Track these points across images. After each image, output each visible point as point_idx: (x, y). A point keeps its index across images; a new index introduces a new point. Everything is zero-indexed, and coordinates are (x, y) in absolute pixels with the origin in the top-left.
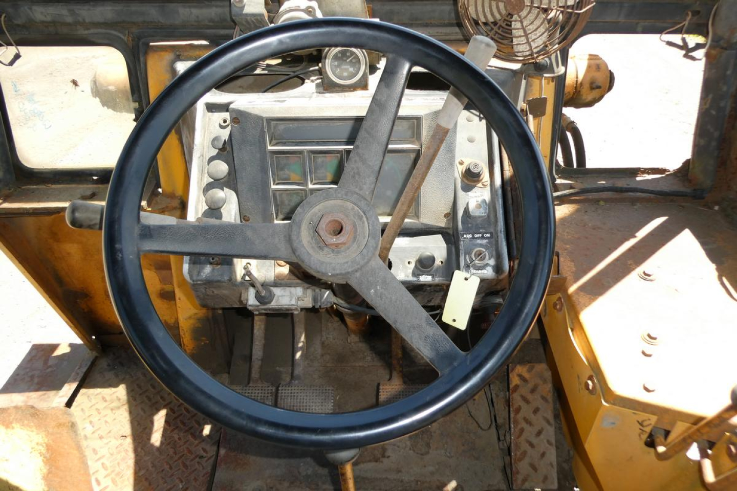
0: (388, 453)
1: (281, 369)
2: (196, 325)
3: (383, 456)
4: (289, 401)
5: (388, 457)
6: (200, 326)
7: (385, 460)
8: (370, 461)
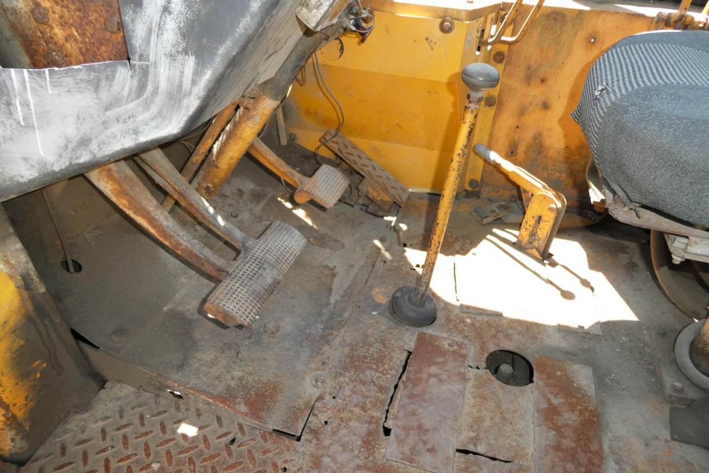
0: (331, 265)
1: (170, 306)
2: (15, 347)
3: (333, 270)
4: (270, 257)
5: (335, 267)
6: (22, 342)
7: (336, 270)
8: (332, 280)
